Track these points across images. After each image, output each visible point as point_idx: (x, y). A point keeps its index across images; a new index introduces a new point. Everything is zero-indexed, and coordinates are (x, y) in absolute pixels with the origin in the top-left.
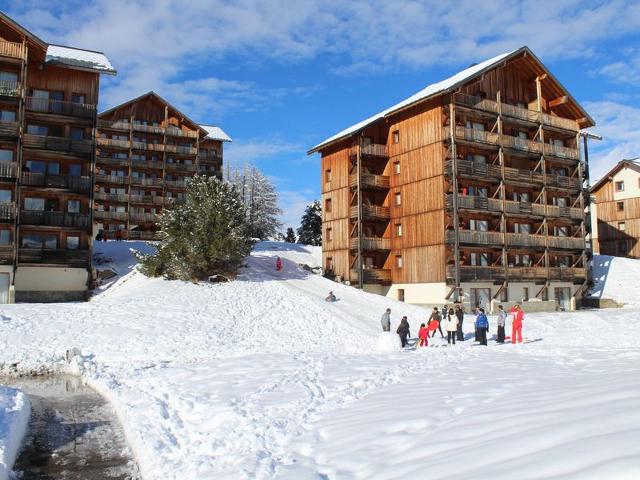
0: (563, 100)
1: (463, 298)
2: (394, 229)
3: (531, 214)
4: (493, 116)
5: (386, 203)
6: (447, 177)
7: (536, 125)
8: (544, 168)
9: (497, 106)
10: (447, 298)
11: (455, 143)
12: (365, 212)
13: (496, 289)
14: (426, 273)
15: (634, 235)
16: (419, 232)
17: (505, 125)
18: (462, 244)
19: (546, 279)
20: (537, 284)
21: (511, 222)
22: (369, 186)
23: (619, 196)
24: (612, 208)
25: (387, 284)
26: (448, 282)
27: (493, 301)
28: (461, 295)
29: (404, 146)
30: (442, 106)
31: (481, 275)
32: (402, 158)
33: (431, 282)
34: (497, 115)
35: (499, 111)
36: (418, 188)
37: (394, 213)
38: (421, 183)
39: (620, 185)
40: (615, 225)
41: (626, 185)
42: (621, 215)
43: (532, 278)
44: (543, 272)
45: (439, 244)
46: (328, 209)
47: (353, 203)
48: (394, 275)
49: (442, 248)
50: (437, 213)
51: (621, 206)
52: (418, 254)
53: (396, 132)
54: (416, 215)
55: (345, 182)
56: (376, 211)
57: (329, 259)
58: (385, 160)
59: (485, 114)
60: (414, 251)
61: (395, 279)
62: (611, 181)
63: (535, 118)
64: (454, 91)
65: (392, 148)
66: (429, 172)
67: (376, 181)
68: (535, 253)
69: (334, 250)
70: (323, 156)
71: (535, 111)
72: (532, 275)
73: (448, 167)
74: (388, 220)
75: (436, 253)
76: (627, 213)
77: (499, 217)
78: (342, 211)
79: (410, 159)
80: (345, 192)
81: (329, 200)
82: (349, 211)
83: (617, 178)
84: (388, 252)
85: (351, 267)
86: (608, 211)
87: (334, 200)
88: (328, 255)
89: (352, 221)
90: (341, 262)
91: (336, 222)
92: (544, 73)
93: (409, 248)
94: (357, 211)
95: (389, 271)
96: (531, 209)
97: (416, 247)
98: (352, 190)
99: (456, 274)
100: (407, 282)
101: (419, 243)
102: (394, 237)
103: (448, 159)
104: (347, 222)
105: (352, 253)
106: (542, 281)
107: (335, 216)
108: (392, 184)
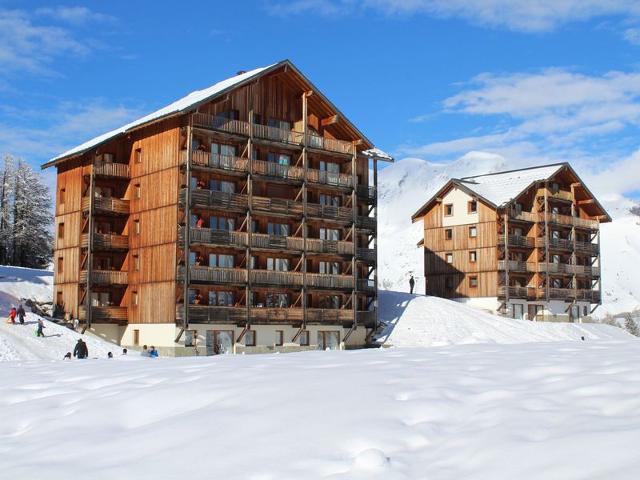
0: (334, 120)
1: (197, 340)
2: (131, 262)
3: (285, 248)
4: (242, 138)
5: (125, 232)
6: (181, 207)
7: (299, 148)
8: (305, 196)
9: (249, 128)
10: (177, 341)
11: (191, 169)
12: (96, 241)
13: (239, 331)
14: (158, 312)
15: (461, 270)
16: (154, 267)
17: (257, 148)
18: (193, 282)
19: (301, 322)
20: (294, 326)
21: (263, 257)
22: (103, 211)
23: (448, 222)
24: (440, 236)
25: (124, 323)
26: (178, 323)
27: (236, 345)
28: (195, 337)
29: (146, 168)
30: (181, 127)
31: (216, 316)
32: (143, 181)
33: (162, 322)
34: (248, 137)
35: (250, 133)
36: (155, 217)
37: (133, 243)
38: (158, 211)
39: (449, 209)
40: (442, 255)
41: (455, 209)
42: (448, 245)
43: (283, 321)
44: (297, 313)
45: (171, 281)
46: (61, 235)
47: (84, 231)
48: (130, 313)
49: (173, 284)
50: (171, 246)
51: (449, 233)
52: (152, 290)
53: (139, 150)
54: (152, 246)
55: (77, 207)
56: (112, 240)
57: (60, 293)
58: (127, 181)
59: (233, 136)
60: (149, 287)
61: (131, 318)
62: (440, 203)
63: (299, 140)
64: (191, 112)
65: (134, 169)
66: (165, 200)
67: (114, 205)
68: (292, 293)
69: (65, 283)
70: (58, 173)
71: (298, 133)
72: (282, 317)
73: (182, 196)
74: (127, 250)
75: (167, 291)
76: (455, 243)
77: (244, 252)
78: (74, 240)
79: (149, 183)
80: (77, 217)
81: (62, 225)
82: (80, 239)
83: (446, 200)
84: (124, 287)
85: (81, 303)
86: (436, 239)
87: (67, 226)
88: (58, 288)
89: (83, 251)
90: (71, 297)
91: (68, 251)
92: (310, 89)
93: (145, 283)
94: (87, 241)
95: (125, 308)
96: (286, 243)
97: (151, 282)
98: (84, 215)
99: (184, 314)
100: (141, 322)
101: (153, 279)
102: (133, 270)
103: (184, 186)
104: (78, 250)
105: (82, 286)
106: (297, 324)
107: (68, 244)
108: (132, 209)
